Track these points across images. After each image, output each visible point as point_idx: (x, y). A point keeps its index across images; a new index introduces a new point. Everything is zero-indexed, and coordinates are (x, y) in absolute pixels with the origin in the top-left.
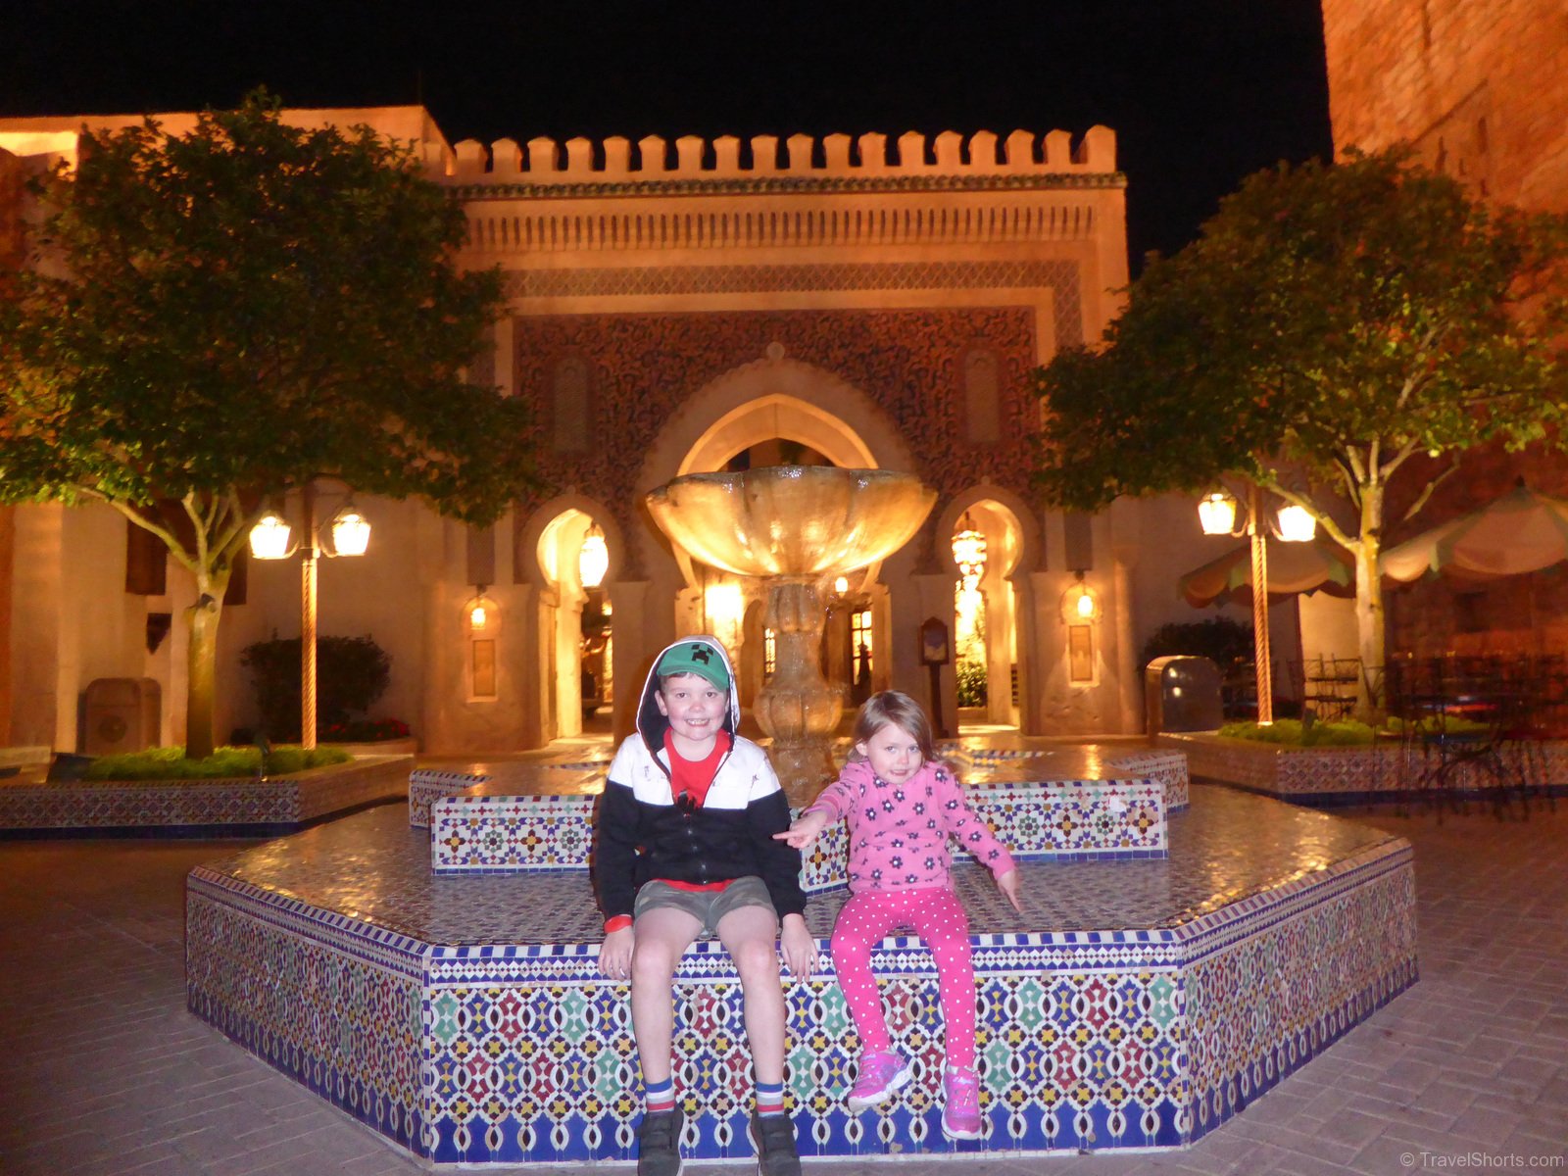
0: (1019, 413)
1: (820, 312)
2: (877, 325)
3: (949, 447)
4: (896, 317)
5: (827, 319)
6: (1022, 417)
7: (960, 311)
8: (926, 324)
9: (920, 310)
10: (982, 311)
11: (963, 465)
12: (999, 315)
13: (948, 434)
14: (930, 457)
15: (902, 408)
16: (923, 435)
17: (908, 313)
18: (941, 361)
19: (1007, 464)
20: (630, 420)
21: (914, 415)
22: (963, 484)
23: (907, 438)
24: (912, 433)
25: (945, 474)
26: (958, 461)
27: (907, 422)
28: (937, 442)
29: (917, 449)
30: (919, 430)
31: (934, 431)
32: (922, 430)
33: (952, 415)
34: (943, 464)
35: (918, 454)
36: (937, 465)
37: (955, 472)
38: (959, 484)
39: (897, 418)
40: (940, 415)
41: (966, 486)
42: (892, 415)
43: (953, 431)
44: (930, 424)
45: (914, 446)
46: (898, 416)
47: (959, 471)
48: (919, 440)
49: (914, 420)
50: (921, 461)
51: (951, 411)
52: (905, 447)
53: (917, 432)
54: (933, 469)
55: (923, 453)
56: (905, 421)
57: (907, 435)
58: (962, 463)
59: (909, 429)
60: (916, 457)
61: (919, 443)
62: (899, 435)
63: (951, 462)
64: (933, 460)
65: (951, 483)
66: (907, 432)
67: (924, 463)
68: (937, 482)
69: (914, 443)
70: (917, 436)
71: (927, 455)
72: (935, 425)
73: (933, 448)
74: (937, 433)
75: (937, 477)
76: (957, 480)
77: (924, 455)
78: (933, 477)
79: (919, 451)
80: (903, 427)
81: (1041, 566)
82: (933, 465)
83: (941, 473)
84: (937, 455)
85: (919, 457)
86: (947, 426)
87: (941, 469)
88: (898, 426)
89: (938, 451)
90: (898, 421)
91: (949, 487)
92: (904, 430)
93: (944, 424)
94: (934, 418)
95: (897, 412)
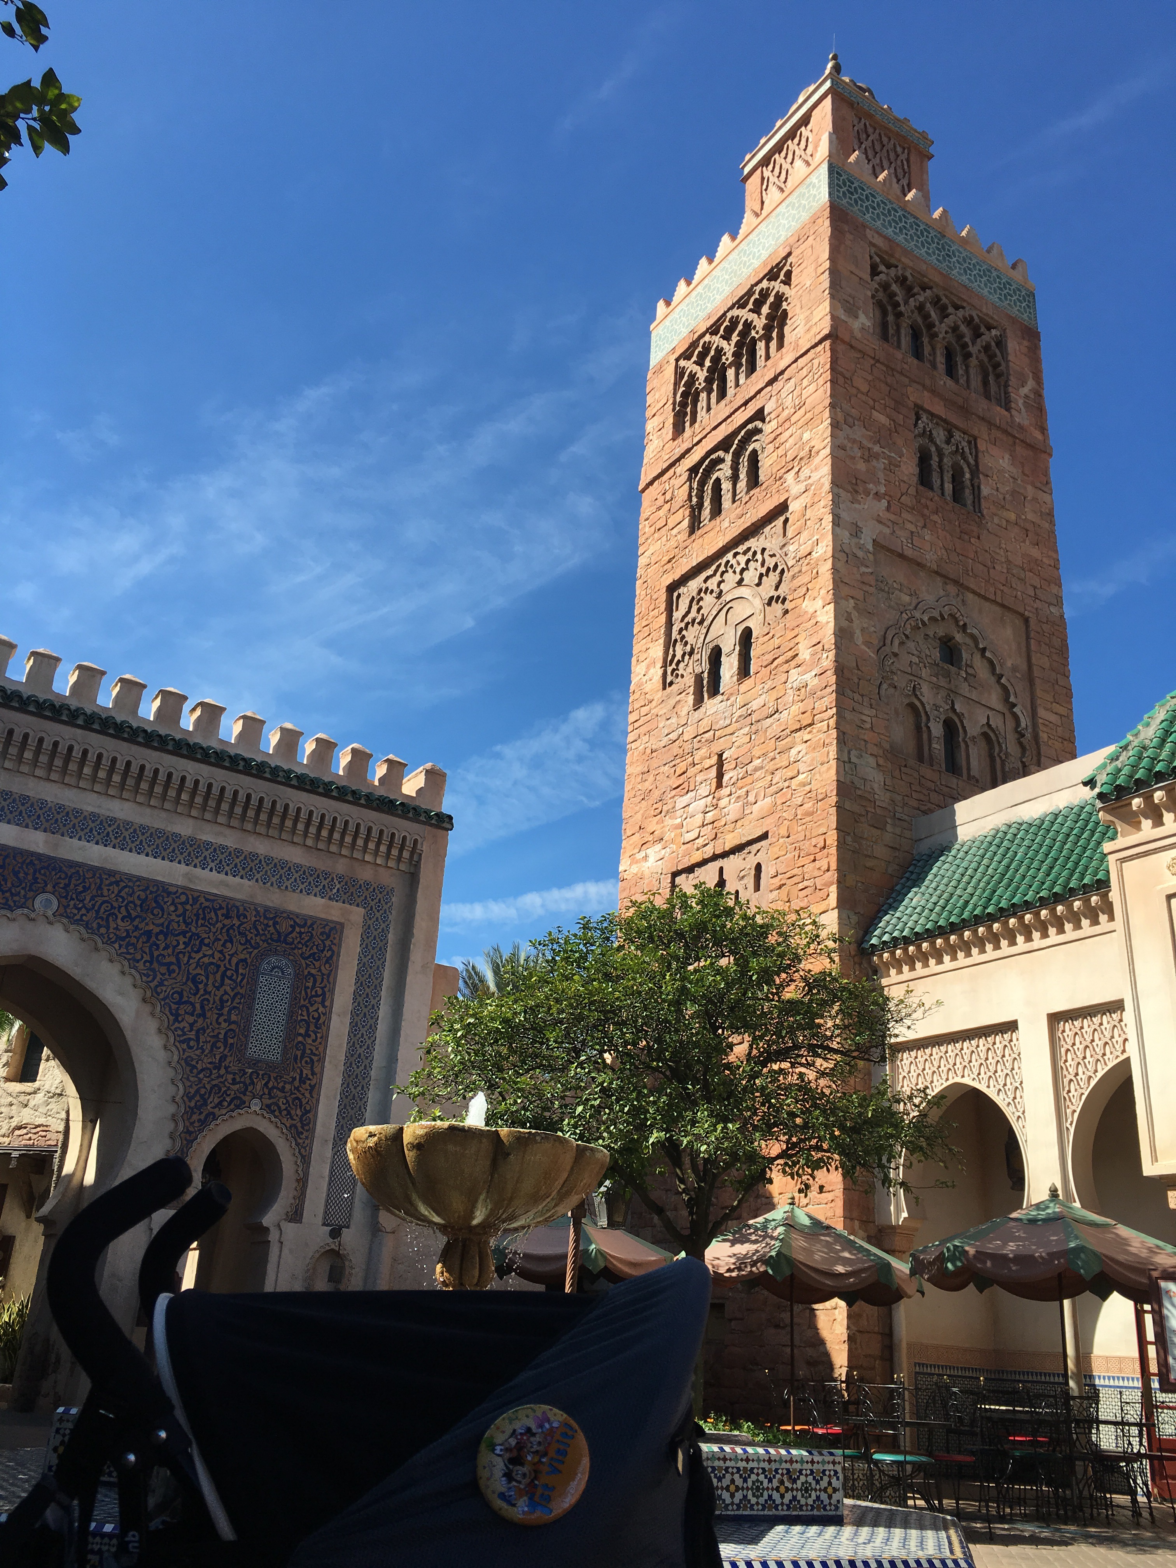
0: (307, 1035)
1: (112, 873)
2: (173, 903)
3: (223, 1058)
4: (196, 900)
5: (117, 883)
6: (309, 1041)
7: (267, 909)
8: (227, 916)
9: (225, 898)
10: (290, 916)
11: (234, 1082)
12: (305, 924)
13: (225, 1043)
14: (199, 1067)
15: (179, 1003)
16: (198, 1040)
17: (211, 898)
18: (234, 960)
19: (282, 1090)
21: (192, 1014)
22: (229, 1104)
23: (178, 1039)
24: (184, 1034)
25: (211, 1089)
26: (230, 1077)
27: (182, 1020)
28: (212, 1050)
29: (187, 1054)
30: (193, 1033)
31: (211, 1037)
32: (198, 1031)
33: (234, 1022)
34: (213, 1077)
35: (186, 1060)
36: (205, 1076)
37: (224, 1089)
38: (226, 1104)
39: (172, 1014)
40: (221, 1019)
41: (232, 1106)
42: (167, 1009)
43: (231, 1041)
44: (208, 1028)
45: (184, 1050)
46: (174, 1012)
47: (229, 1088)
48: (192, 1043)
49: (191, 1019)
50: (188, 1069)
51: (234, 1018)
52: (174, 1049)
53: (192, 1035)
54: (200, 1080)
55: (192, 1060)
56: (180, 1019)
57: (179, 1036)
58: (234, 1079)
59: (182, 1030)
60: (183, 1063)
61: (190, 1048)
62: (170, 1034)
63: (222, 1077)
64: (203, 1070)
65: (216, 1101)
66: (180, 1032)
67: (191, 1071)
68: (202, 1096)
69: (185, 1046)
70: (190, 1039)
71: (197, 1063)
72: (213, 1030)
73: (206, 1056)
74: (213, 1040)
75: (203, 1091)
76: (224, 1100)
77: (194, 1063)
78: (197, 1091)
79: (189, 1057)
80: (177, 1025)
81: (296, 1215)
82: (201, 1076)
83: (208, 1087)
84: (209, 1066)
85: (187, 1064)
86: (226, 1033)
87: (209, 1082)
88: (171, 1023)
89: (210, 1060)
90: (172, 1018)
91: (213, 1105)
92: (176, 1029)
93: (223, 1032)
94: (214, 1023)
95: (174, 1006)
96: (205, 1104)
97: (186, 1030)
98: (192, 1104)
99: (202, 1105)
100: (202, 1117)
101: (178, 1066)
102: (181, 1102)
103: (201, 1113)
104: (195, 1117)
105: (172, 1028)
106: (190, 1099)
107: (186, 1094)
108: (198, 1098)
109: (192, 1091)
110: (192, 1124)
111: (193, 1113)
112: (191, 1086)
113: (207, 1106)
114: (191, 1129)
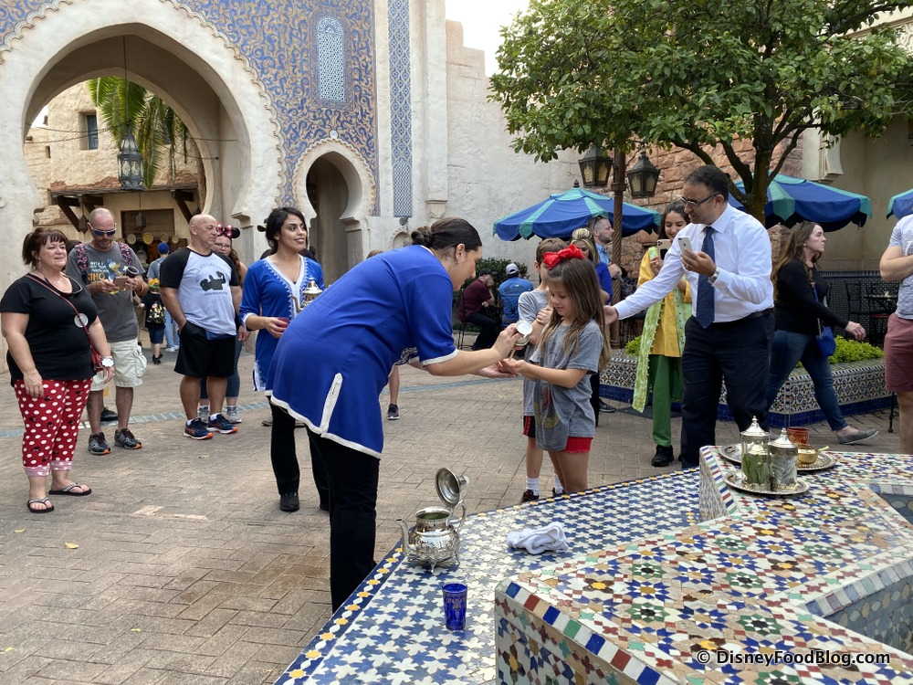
0: (360, 79)
3: (303, 101)
6: (363, 84)
15: (263, 58)
16: (282, 87)
18: (297, 22)
19: (350, 122)
21: (274, 67)
22: (315, 135)
24: (272, 83)
25: (300, 124)
26: (312, 115)
29: (276, 99)
30: (278, 81)
32: (281, 81)
33: (306, 72)
35: (277, 103)
37: (309, 124)
38: (312, 135)
40: (296, 70)
41: (317, 137)
43: (306, 87)
45: (274, 96)
47: (312, 124)
51: (305, 69)
53: (277, 84)
54: (291, 119)
55: (282, 103)
60: (276, 106)
61: (278, 94)
62: (260, 83)
64: (291, 111)
68: (294, 130)
74: (293, 87)
75: (294, 126)
76: (311, 132)
78: (290, 126)
80: (264, 76)
81: (376, 212)
85: (279, 106)
86: (302, 81)
93: (299, 80)
94: (291, 72)
95: (259, 62)
96: (298, 135)
98: (289, 136)
99: (295, 137)
100: (298, 145)
102: (280, 136)
104: (293, 146)
106: (287, 132)
107: (283, 129)
108: (291, 131)
110: (292, 151)
111: (290, 143)
114: (292, 155)
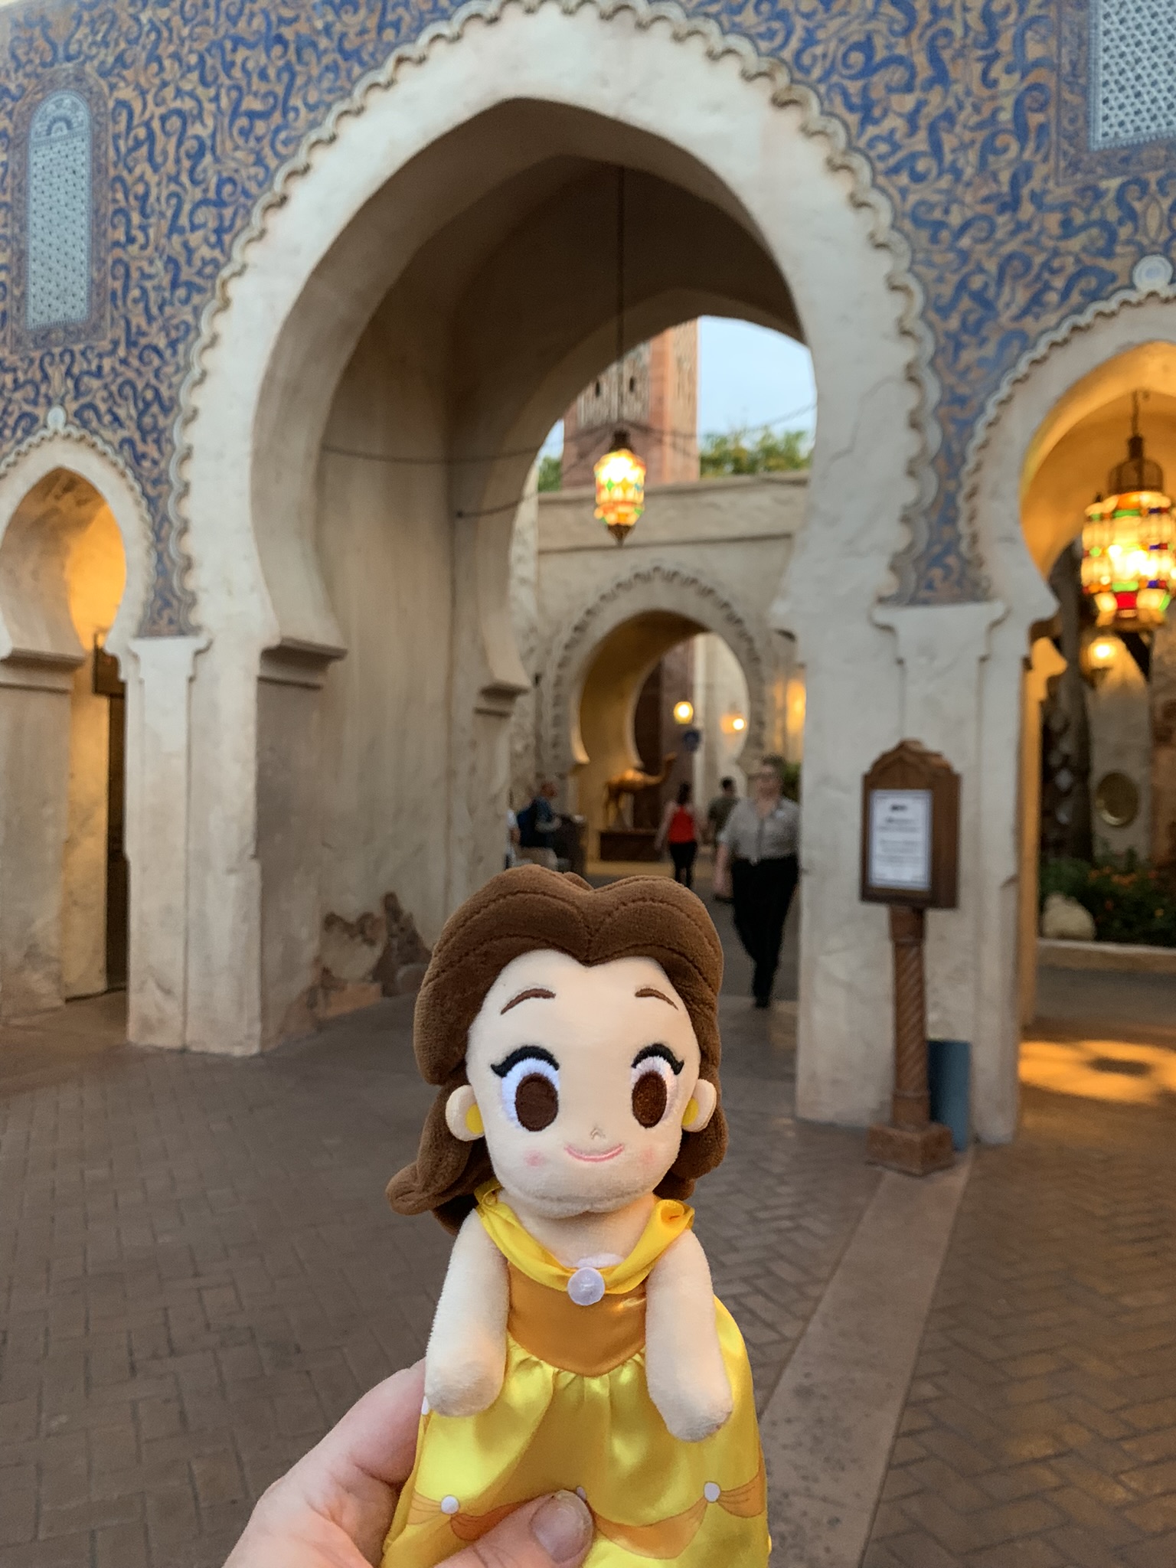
11: (1068, 229)
13: (1021, 131)
14: (955, 219)
20: (174, 228)
23: (881, 166)
27: (885, 113)
28: (983, 163)
31: (973, 129)
34: (1000, 234)
36: (978, 241)
39: (851, 108)
42: (838, 100)
44: (960, 106)
46: (856, 100)
48: (921, 166)
49: (909, 102)
50: (924, 235)
52: (875, 197)
56: (877, 112)
57: (882, 158)
58: (1066, 224)
59: (889, 137)
63: (1028, 226)
65: (1022, 297)
66: (883, 148)
67: (934, 239)
69: (904, 179)
70: (914, 157)
71: (947, 211)
72: (977, 109)
73: (968, 184)
77: (937, 214)
79: (922, 203)
82: (965, 242)
83: (992, 266)
84: (981, 209)
87: (990, 254)
88: (854, 131)
89: (984, 192)
90: (853, 119)
91: (1014, 310)
92: (872, 143)
97: (898, 136)
101: (896, 236)
103: (983, 342)
105: (862, 143)
109: (947, 291)
112: (940, 279)
113: (997, 315)
